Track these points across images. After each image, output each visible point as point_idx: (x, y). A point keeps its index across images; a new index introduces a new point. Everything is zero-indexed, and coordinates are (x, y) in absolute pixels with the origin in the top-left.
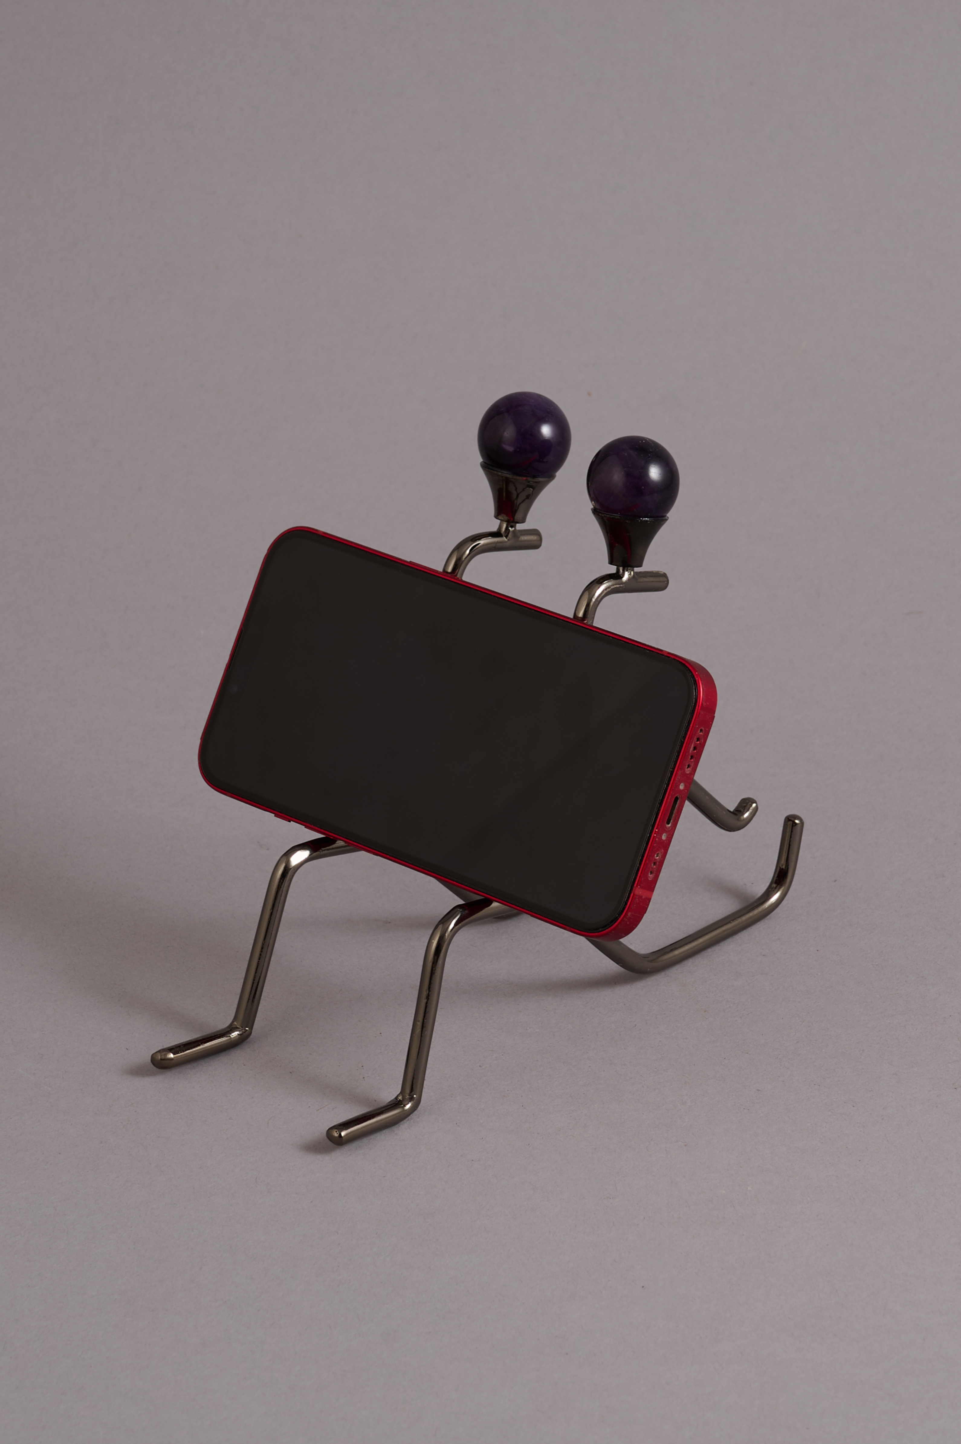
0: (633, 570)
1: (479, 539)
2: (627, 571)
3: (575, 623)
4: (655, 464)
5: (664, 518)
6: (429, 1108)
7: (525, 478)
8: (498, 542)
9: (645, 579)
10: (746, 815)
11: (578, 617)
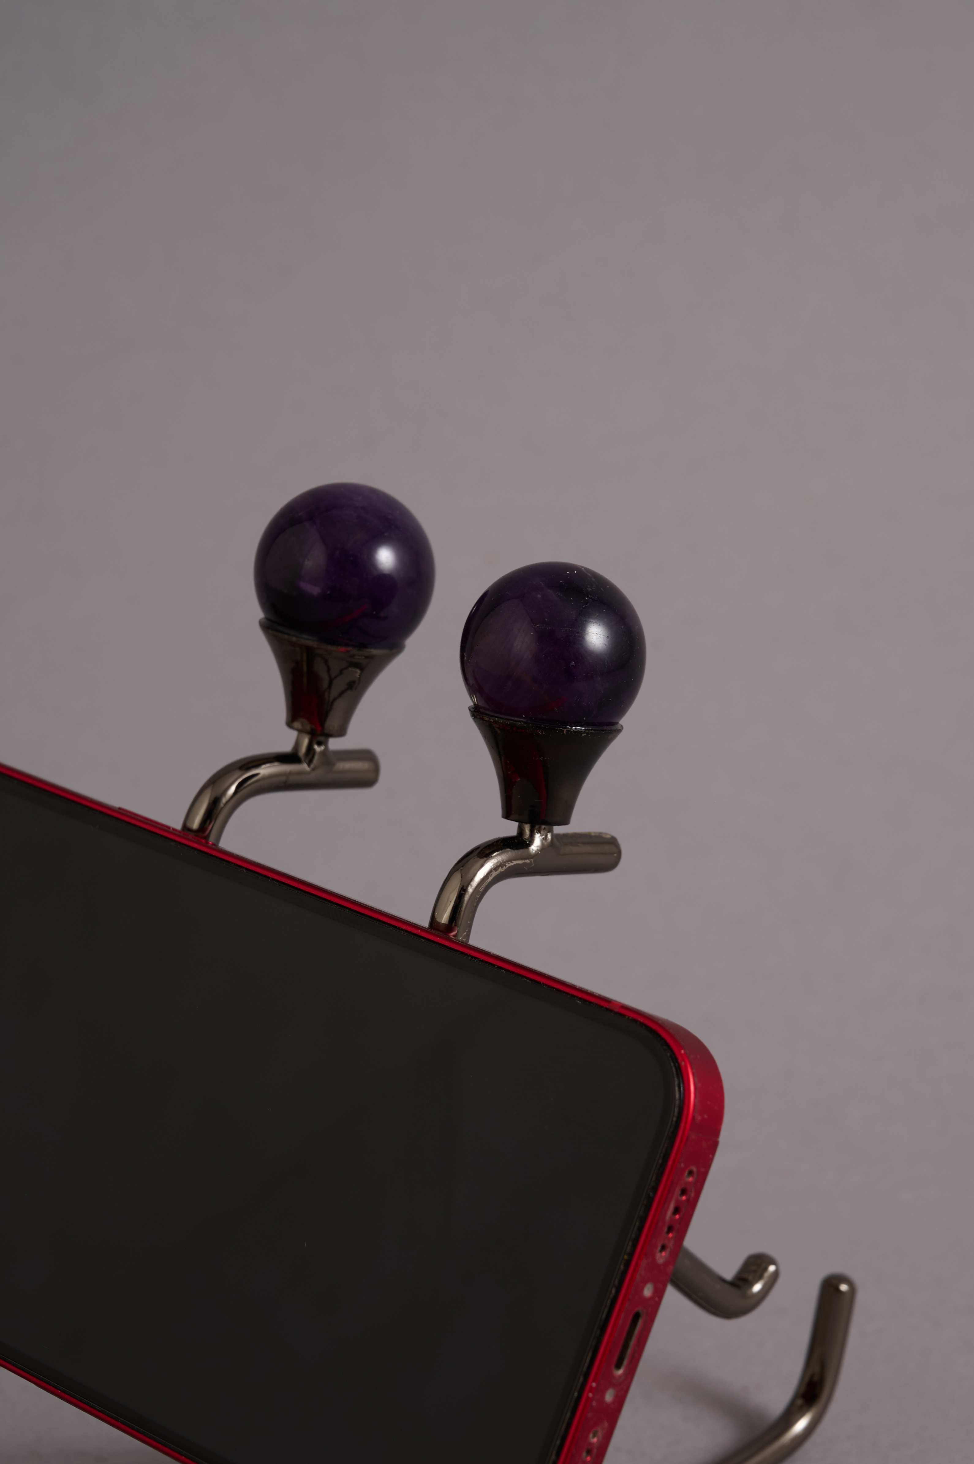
0: (551, 831)
2: (539, 832)
3: (431, 937)
4: (597, 619)
5: (613, 728)
7: (342, 649)
8: (291, 773)
9: (575, 849)
10: (757, 1287)
11: (439, 923)
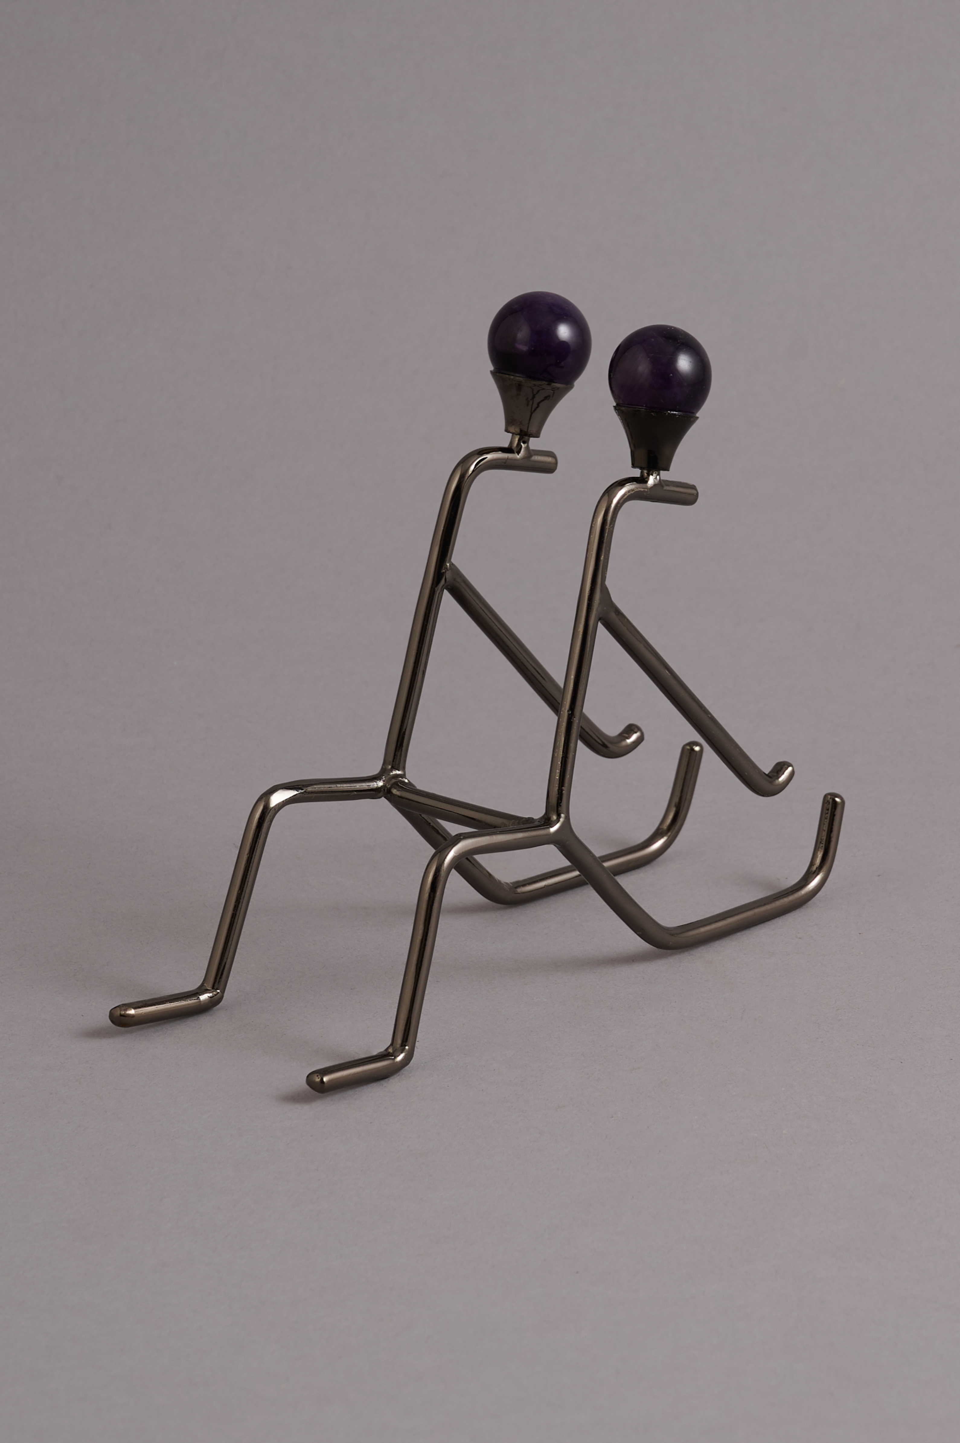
1: (488, 453)
4: (684, 354)
6: (422, 1065)
